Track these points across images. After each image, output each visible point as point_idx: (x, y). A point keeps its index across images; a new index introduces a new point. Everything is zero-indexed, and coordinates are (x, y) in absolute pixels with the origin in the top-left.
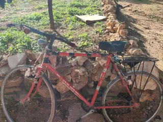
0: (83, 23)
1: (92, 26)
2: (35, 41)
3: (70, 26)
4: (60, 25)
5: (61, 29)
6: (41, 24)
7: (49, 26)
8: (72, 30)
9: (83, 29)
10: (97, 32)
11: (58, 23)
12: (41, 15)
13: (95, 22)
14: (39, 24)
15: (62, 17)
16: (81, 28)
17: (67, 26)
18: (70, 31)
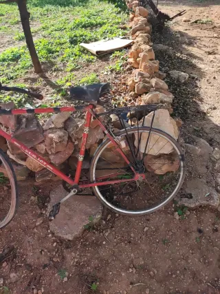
0: (92, 57)
1: (107, 60)
2: (8, 97)
3: (70, 65)
4: (53, 64)
5: (55, 71)
6: (20, 66)
7: (33, 69)
8: (71, 71)
9: (90, 67)
10: (112, 71)
11: (50, 62)
12: (23, 51)
13: (111, 52)
14: (17, 67)
15: (58, 49)
16: (88, 66)
17: (64, 65)
18: (69, 74)
